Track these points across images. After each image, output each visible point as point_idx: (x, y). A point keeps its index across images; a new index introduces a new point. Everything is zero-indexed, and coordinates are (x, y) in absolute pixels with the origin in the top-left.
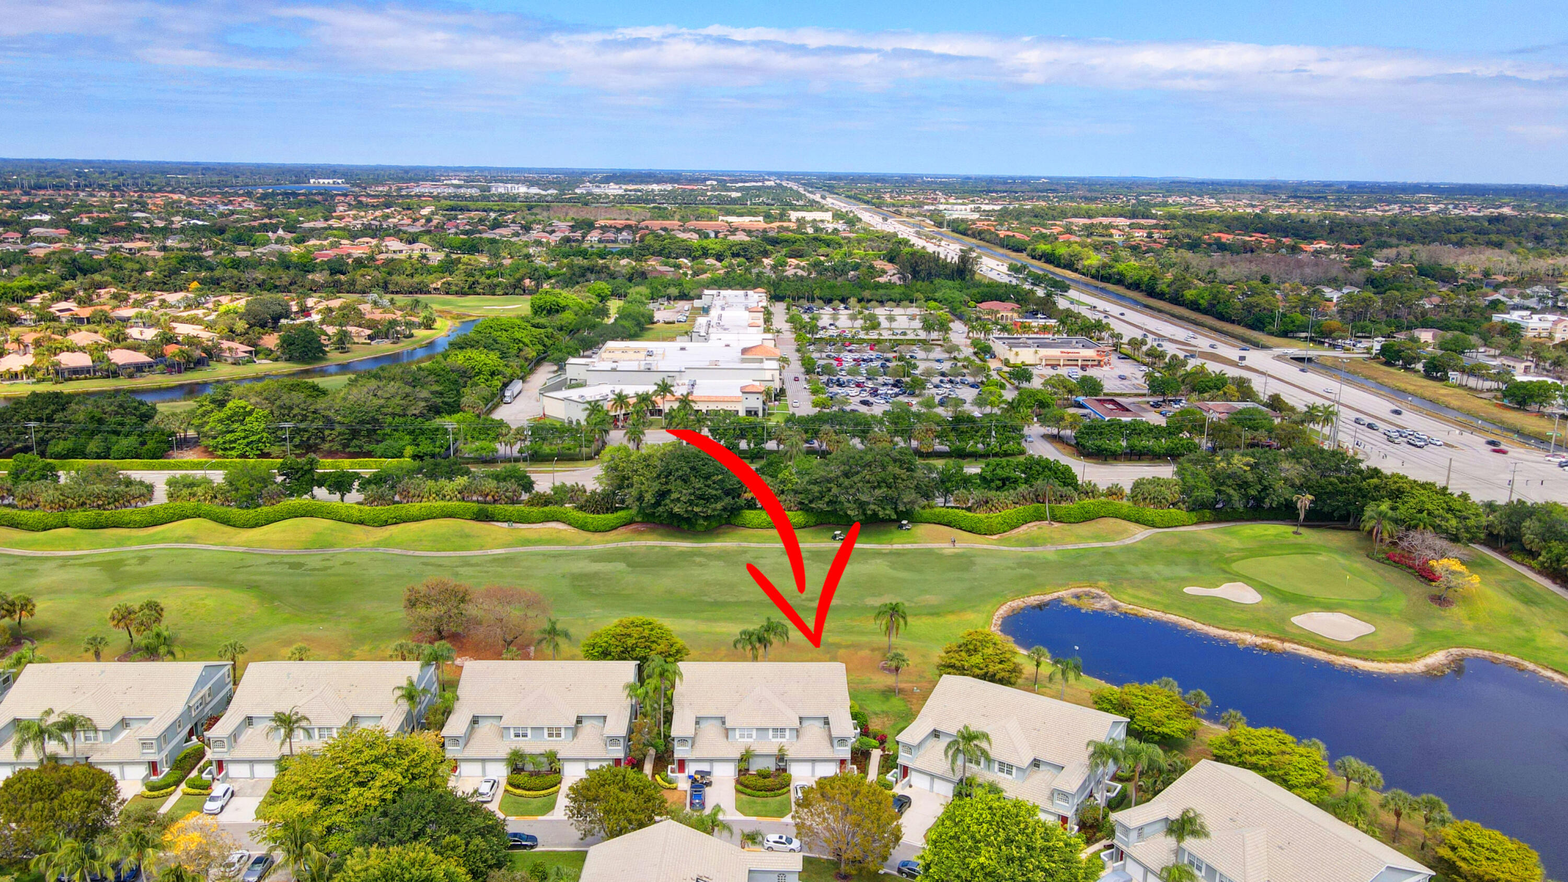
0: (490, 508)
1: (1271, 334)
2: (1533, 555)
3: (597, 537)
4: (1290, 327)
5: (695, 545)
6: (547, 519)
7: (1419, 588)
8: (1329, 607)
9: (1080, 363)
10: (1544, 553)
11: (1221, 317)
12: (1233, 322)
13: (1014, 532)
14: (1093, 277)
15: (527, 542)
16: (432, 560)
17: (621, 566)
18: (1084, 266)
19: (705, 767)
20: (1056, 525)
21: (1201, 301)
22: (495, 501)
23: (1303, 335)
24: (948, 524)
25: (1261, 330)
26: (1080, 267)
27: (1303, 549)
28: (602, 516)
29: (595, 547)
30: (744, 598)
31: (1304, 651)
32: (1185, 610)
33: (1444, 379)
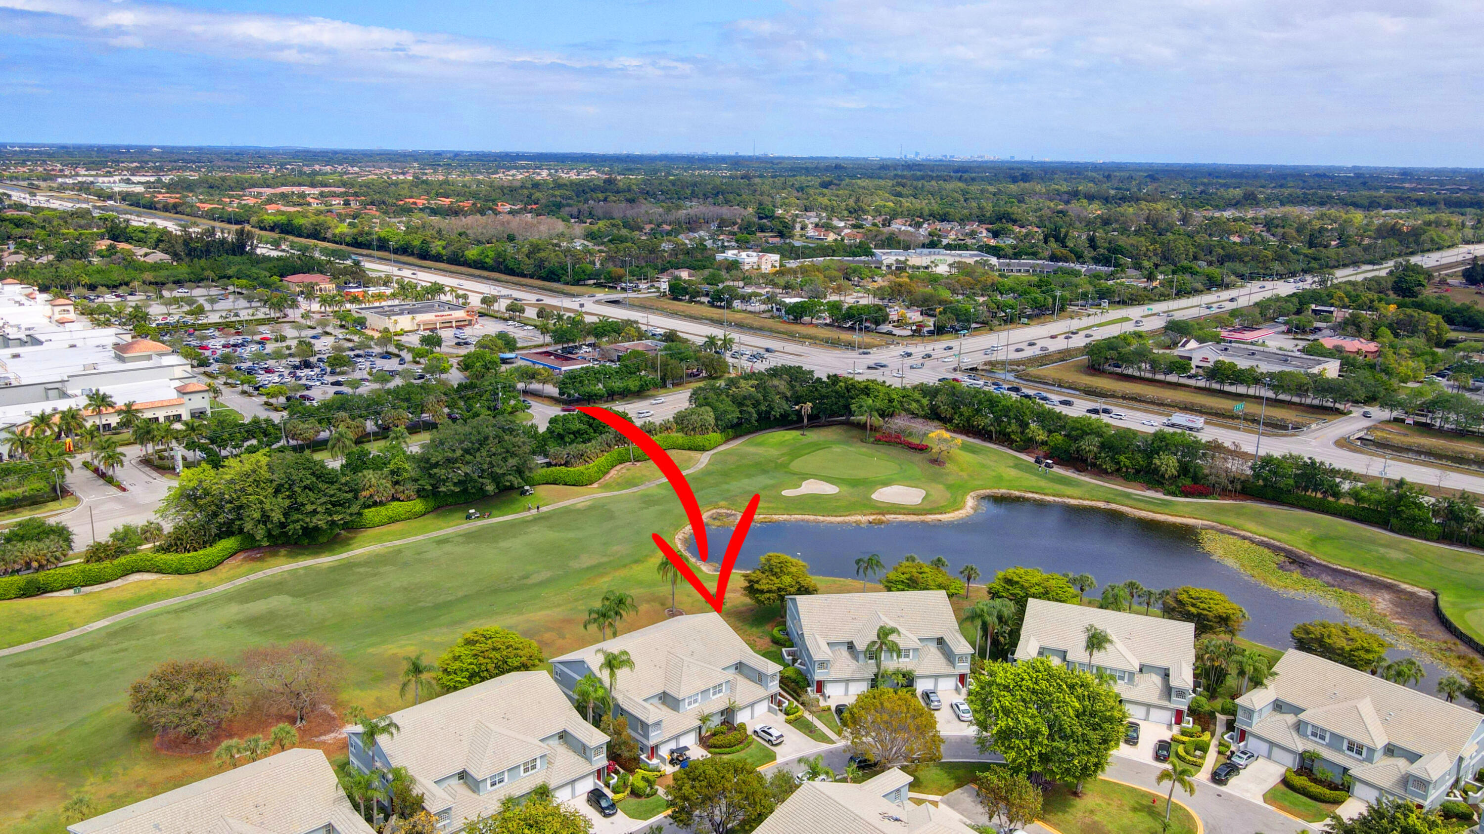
0: (41, 576)
1: (567, 283)
2: (950, 420)
3: (204, 577)
4: (582, 276)
5: (336, 557)
6: (128, 571)
7: (918, 457)
8: (886, 483)
9: (454, 324)
10: (956, 417)
11: (511, 272)
12: (525, 276)
13: (608, 477)
14: (348, 244)
15: (123, 605)
16: (23, 658)
17: (287, 600)
18: (334, 235)
19: (673, 745)
20: (638, 464)
21: (487, 260)
22: (41, 567)
23: (591, 282)
24: (554, 483)
25: (558, 281)
26: (329, 235)
27: (816, 447)
28: (201, 552)
29: (214, 590)
30: (460, 594)
31: (901, 518)
32: (802, 509)
33: (729, 306)
